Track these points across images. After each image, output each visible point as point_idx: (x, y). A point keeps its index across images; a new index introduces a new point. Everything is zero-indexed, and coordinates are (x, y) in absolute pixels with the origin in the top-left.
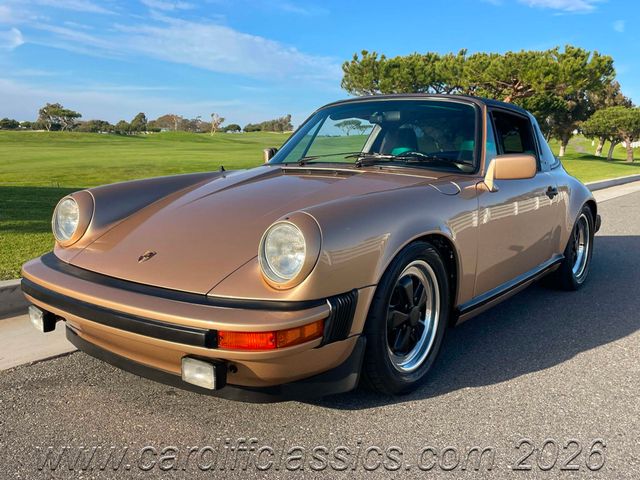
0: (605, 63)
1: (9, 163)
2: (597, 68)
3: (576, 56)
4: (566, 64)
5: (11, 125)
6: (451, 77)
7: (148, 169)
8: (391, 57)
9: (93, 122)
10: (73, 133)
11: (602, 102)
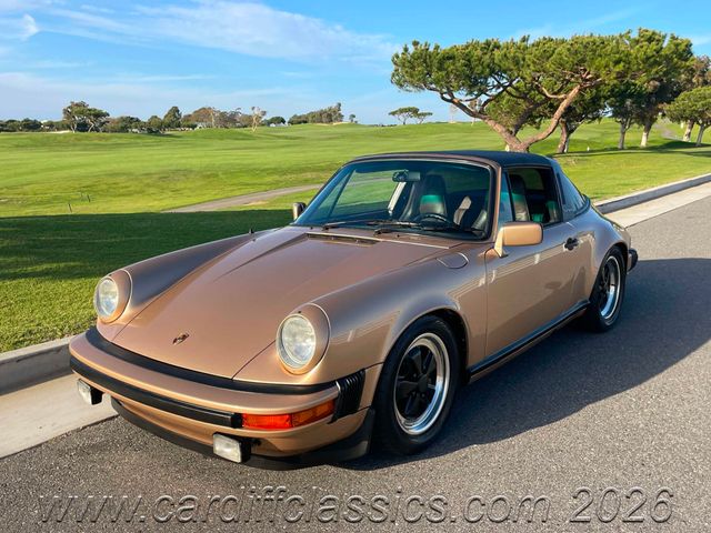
0: (683, 47)
1: (33, 173)
2: (673, 53)
3: (650, 40)
4: (638, 51)
5: (32, 126)
6: (512, 67)
7: (184, 175)
8: (445, 46)
9: (123, 119)
10: (101, 134)
11: (689, 81)
